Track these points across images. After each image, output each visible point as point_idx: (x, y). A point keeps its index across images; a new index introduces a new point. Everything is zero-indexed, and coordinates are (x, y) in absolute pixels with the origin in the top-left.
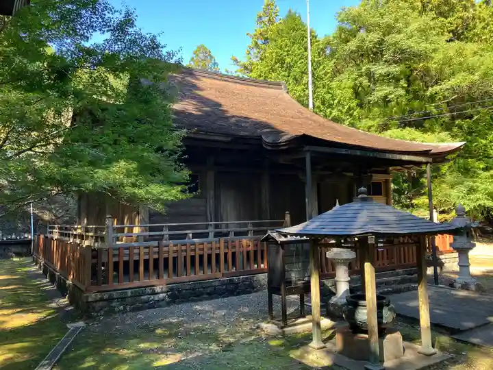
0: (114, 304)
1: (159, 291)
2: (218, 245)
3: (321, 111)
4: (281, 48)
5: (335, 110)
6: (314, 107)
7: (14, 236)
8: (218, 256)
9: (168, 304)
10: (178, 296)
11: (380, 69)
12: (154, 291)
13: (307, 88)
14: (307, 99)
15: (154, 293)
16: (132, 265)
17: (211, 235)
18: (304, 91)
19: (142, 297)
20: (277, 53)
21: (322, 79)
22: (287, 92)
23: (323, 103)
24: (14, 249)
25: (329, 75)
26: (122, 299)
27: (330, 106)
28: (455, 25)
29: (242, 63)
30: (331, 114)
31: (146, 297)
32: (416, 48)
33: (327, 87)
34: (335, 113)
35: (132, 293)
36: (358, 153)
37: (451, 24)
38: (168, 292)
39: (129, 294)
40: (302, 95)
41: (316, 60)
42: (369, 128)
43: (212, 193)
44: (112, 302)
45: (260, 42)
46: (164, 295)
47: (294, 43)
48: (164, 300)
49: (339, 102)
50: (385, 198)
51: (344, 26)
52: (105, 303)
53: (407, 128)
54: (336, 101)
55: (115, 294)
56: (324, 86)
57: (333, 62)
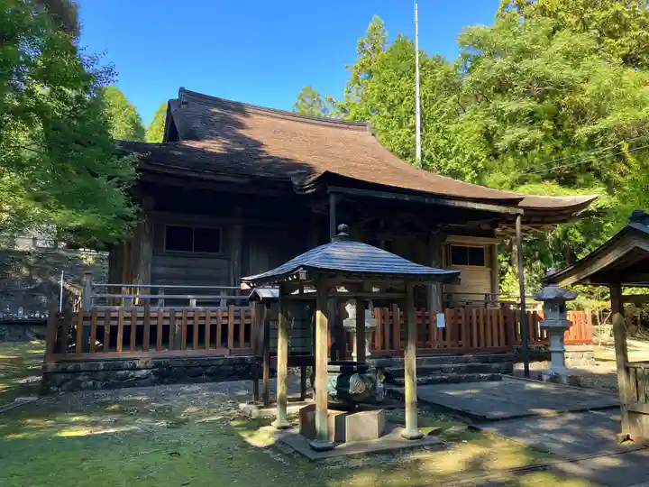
0: (80, 378)
1: (142, 365)
2: (226, 314)
3: (432, 162)
4: (385, 83)
5: (453, 160)
6: (423, 156)
7: (37, 315)
8: (225, 327)
9: (153, 383)
10: (166, 374)
11: (509, 106)
12: (134, 365)
13: (414, 132)
14: (415, 146)
15: (134, 368)
16: (107, 331)
17: (223, 302)
18: (410, 136)
19: (119, 372)
20: (379, 88)
21: (435, 120)
22: (373, 135)
23: (437, 150)
24: (36, 330)
25: (445, 115)
26: (92, 372)
27: (446, 155)
28: (629, 48)
29: (339, 103)
30: (446, 165)
31: (123, 372)
32: (555, 75)
33: (441, 131)
34: (452, 164)
35: (105, 365)
36: (407, 198)
37: (623, 46)
38: (153, 367)
39: (102, 367)
40: (407, 140)
41: (428, 95)
42: (502, 184)
43: (237, 253)
44: (78, 376)
45: (361, 77)
46: (149, 371)
47: (401, 76)
48: (147, 378)
49: (457, 150)
50: (489, 269)
51: (468, 52)
52: (69, 376)
53: (547, 182)
54: (454, 148)
55: (83, 366)
56: (438, 130)
57: (452, 99)
